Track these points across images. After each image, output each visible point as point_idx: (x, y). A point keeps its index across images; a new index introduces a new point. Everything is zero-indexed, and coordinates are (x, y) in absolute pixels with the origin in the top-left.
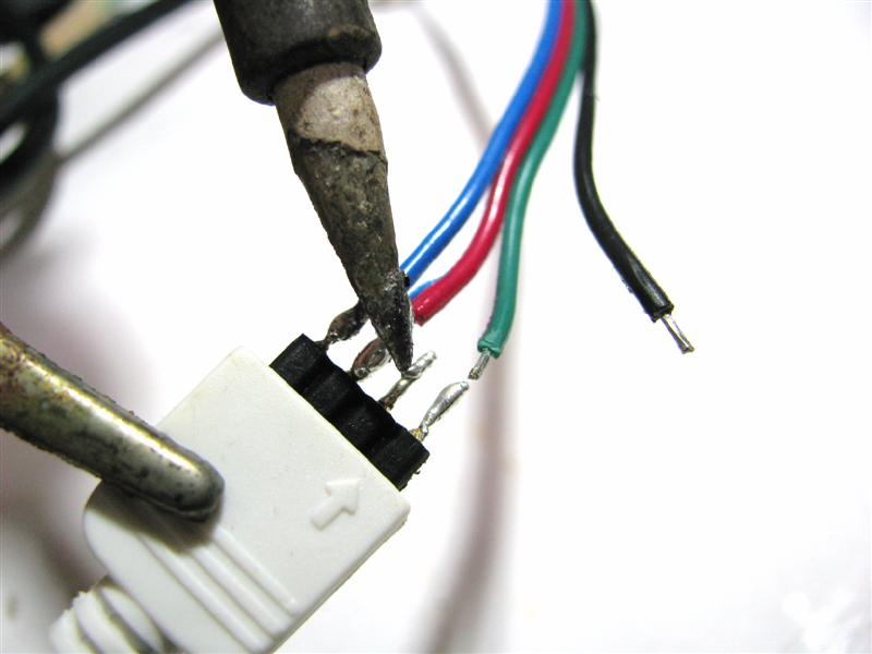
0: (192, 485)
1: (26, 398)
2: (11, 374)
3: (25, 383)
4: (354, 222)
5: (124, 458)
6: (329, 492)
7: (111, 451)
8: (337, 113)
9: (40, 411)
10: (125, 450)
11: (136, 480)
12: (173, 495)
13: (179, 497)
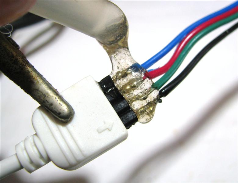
5: (47, 99)
6: (105, 123)
7: (44, 96)
9: (27, 81)
11: (49, 106)
12: (58, 112)
13: (60, 113)
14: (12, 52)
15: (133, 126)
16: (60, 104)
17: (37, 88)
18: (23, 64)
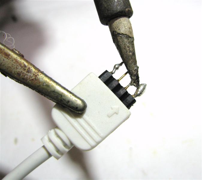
0: (80, 105)
1: (40, 82)
2: (36, 76)
3: (40, 78)
4: (129, 53)
5: (64, 98)
6: (112, 109)
7: (61, 96)
8: (126, 28)
9: (43, 85)
10: (64, 96)
11: (66, 103)
12: (75, 107)
13: (77, 108)
14: (23, 63)
15: (132, 106)
16: (75, 100)
17: (53, 90)
18: (35, 72)
